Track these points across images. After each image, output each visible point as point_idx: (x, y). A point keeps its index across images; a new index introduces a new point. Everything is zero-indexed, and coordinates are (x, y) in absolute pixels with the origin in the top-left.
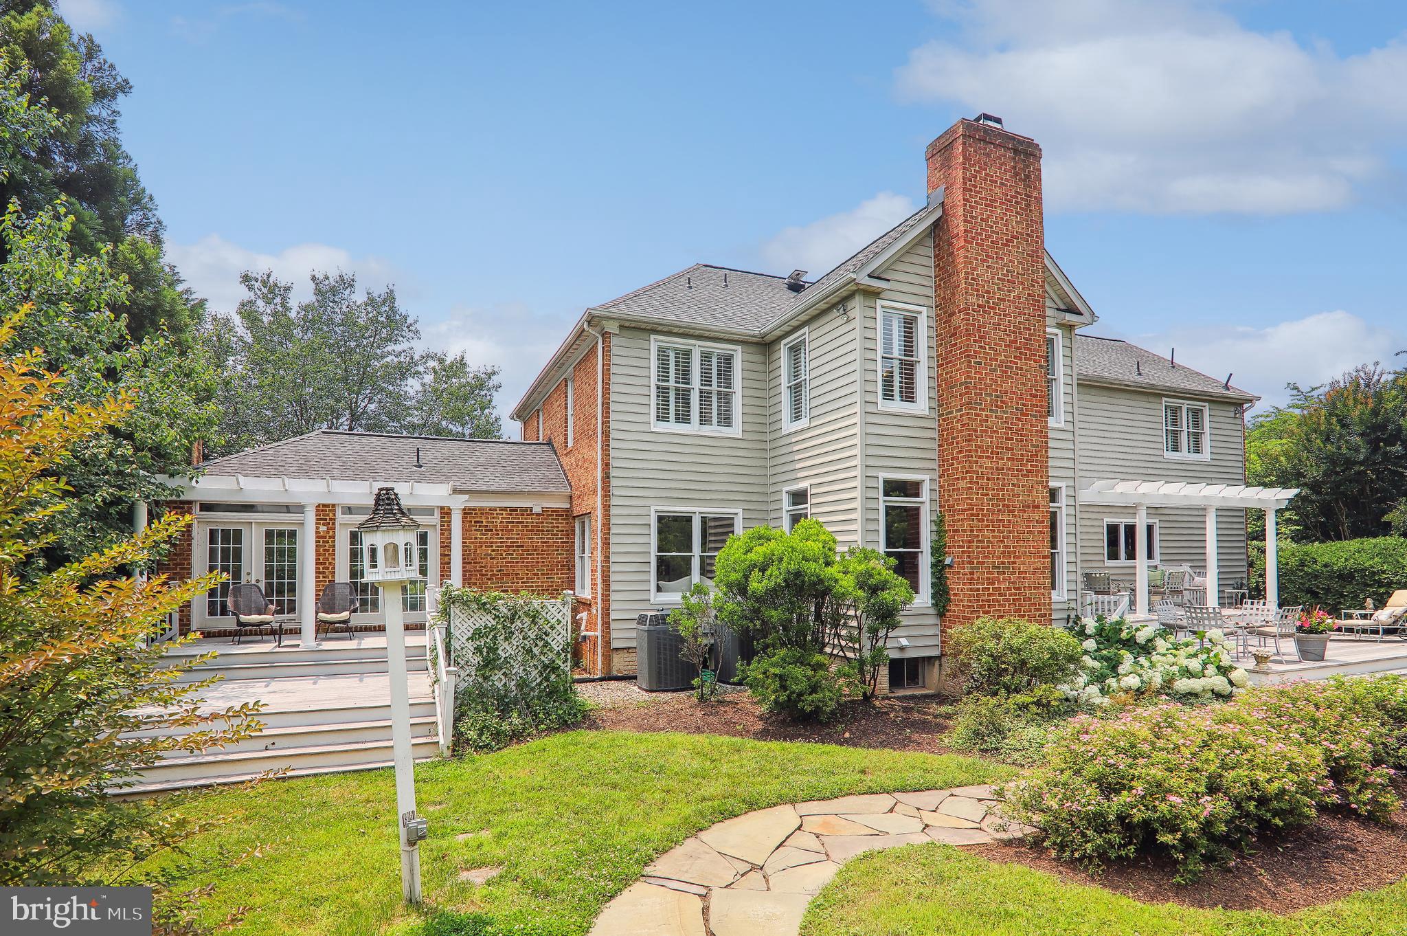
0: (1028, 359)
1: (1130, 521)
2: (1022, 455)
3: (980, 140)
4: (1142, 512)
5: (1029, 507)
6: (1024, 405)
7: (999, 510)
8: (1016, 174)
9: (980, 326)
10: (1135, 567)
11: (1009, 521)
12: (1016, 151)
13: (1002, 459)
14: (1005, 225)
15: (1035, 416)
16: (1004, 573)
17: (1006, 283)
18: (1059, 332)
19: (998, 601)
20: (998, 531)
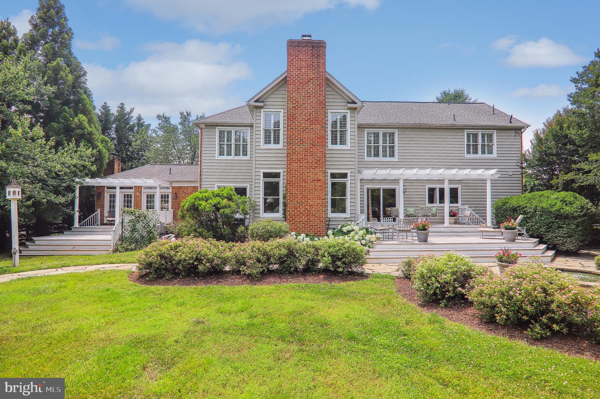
0: (316, 125)
1: (441, 186)
2: (312, 161)
3: (295, 46)
4: (446, 182)
5: (315, 180)
6: (313, 142)
7: (300, 182)
8: (313, 55)
9: (293, 115)
10: (444, 207)
11: (305, 186)
12: (313, 47)
13: (303, 163)
14: (307, 76)
15: (319, 146)
16: (302, 205)
17: (306, 97)
18: (349, 111)
19: (299, 215)
20: (300, 190)
